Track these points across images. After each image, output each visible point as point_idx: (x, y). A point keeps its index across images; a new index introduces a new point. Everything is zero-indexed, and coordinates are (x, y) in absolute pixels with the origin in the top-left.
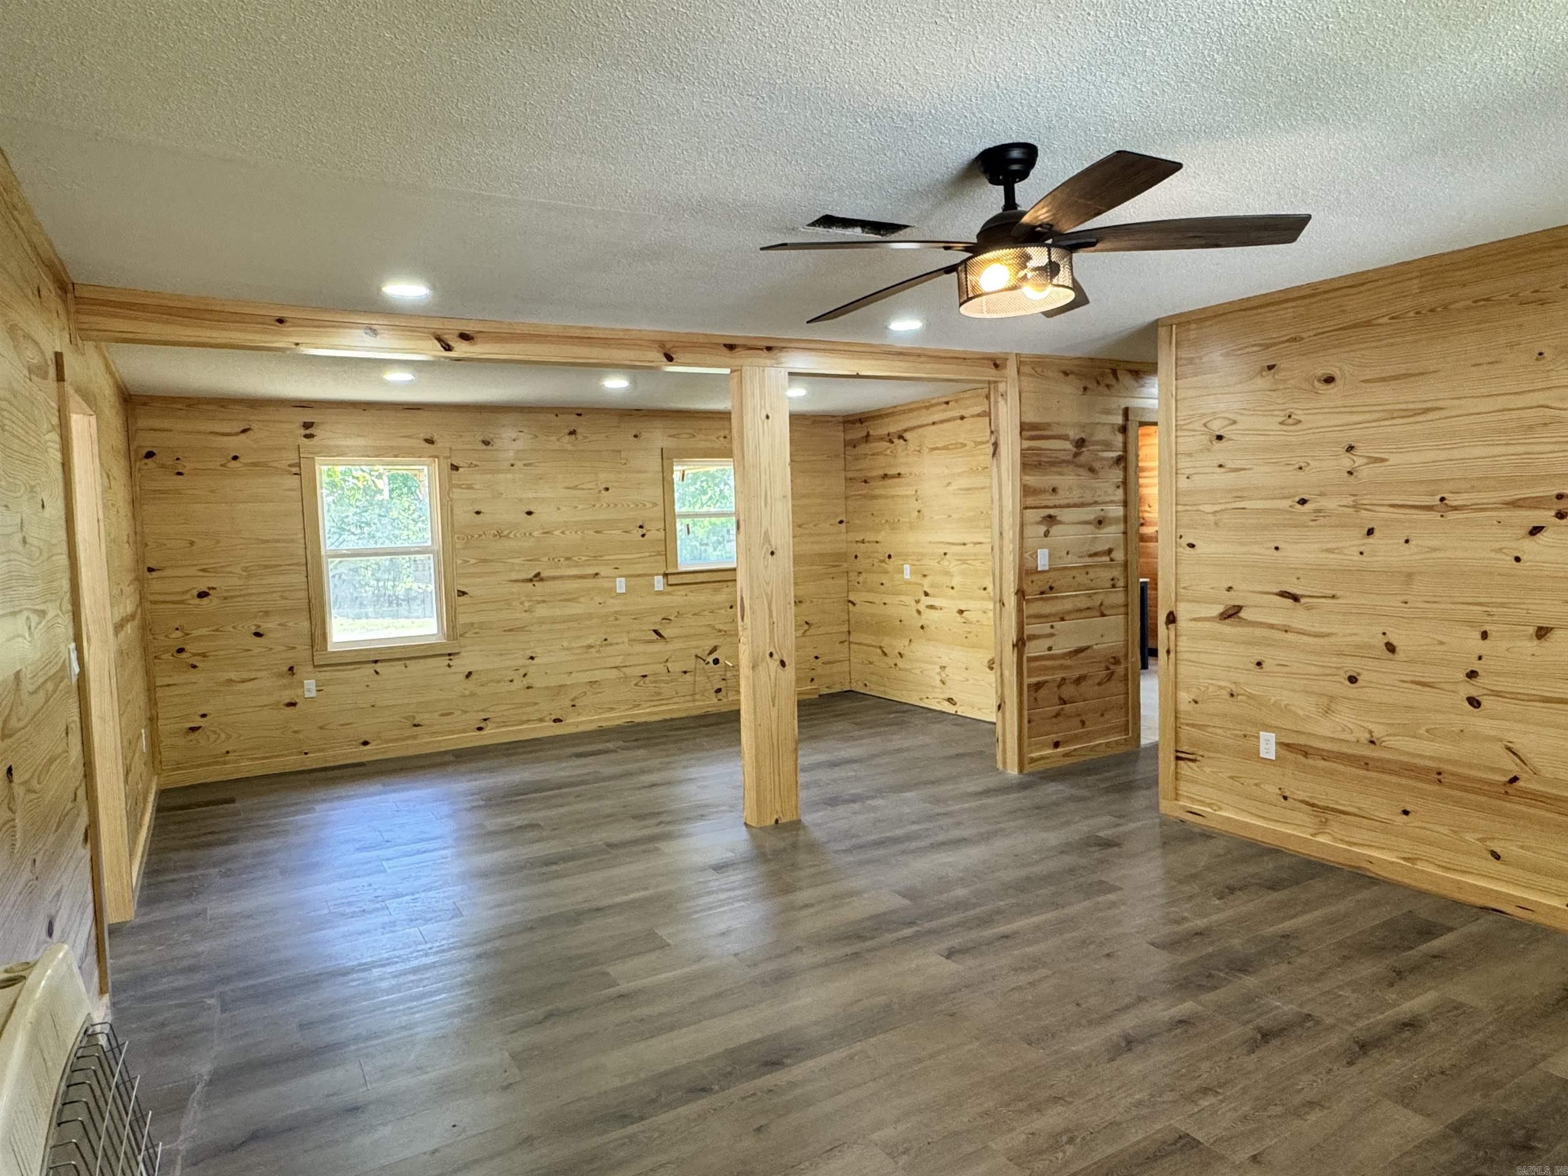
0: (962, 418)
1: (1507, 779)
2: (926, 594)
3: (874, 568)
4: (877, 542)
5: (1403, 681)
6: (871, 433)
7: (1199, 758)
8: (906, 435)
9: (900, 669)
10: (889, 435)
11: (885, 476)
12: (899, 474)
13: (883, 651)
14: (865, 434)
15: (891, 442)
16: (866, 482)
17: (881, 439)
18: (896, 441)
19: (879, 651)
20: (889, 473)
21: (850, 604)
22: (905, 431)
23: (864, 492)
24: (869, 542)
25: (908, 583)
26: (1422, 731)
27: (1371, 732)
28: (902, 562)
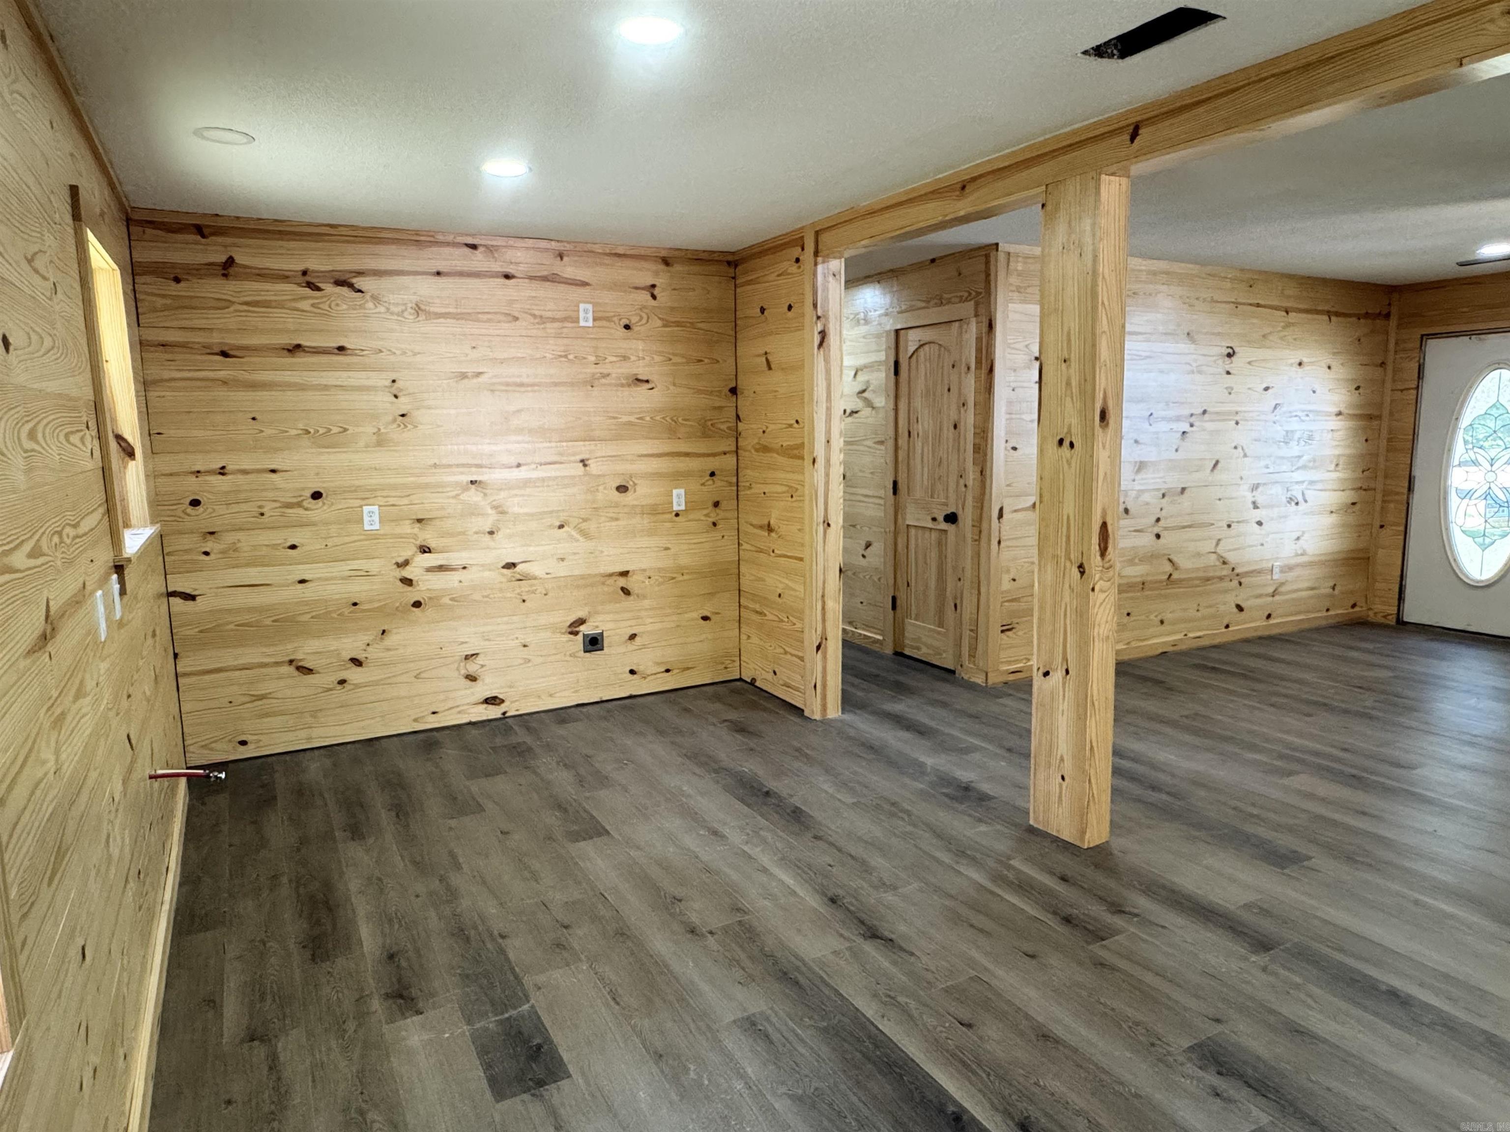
0: (507, 277)
1: (1167, 577)
2: (425, 550)
3: (264, 519)
4: (273, 471)
5: (1132, 531)
6: (239, 259)
7: (1016, 626)
8: (358, 282)
9: (357, 686)
10: (305, 273)
11: (296, 349)
12: (341, 349)
13: (298, 668)
14: (223, 258)
15: (311, 286)
16: (224, 354)
17: (283, 277)
18: (329, 288)
19: (291, 670)
20: (304, 343)
21: (175, 601)
22: (360, 273)
23: (222, 374)
24: (245, 472)
25: (373, 536)
28: (358, 503)
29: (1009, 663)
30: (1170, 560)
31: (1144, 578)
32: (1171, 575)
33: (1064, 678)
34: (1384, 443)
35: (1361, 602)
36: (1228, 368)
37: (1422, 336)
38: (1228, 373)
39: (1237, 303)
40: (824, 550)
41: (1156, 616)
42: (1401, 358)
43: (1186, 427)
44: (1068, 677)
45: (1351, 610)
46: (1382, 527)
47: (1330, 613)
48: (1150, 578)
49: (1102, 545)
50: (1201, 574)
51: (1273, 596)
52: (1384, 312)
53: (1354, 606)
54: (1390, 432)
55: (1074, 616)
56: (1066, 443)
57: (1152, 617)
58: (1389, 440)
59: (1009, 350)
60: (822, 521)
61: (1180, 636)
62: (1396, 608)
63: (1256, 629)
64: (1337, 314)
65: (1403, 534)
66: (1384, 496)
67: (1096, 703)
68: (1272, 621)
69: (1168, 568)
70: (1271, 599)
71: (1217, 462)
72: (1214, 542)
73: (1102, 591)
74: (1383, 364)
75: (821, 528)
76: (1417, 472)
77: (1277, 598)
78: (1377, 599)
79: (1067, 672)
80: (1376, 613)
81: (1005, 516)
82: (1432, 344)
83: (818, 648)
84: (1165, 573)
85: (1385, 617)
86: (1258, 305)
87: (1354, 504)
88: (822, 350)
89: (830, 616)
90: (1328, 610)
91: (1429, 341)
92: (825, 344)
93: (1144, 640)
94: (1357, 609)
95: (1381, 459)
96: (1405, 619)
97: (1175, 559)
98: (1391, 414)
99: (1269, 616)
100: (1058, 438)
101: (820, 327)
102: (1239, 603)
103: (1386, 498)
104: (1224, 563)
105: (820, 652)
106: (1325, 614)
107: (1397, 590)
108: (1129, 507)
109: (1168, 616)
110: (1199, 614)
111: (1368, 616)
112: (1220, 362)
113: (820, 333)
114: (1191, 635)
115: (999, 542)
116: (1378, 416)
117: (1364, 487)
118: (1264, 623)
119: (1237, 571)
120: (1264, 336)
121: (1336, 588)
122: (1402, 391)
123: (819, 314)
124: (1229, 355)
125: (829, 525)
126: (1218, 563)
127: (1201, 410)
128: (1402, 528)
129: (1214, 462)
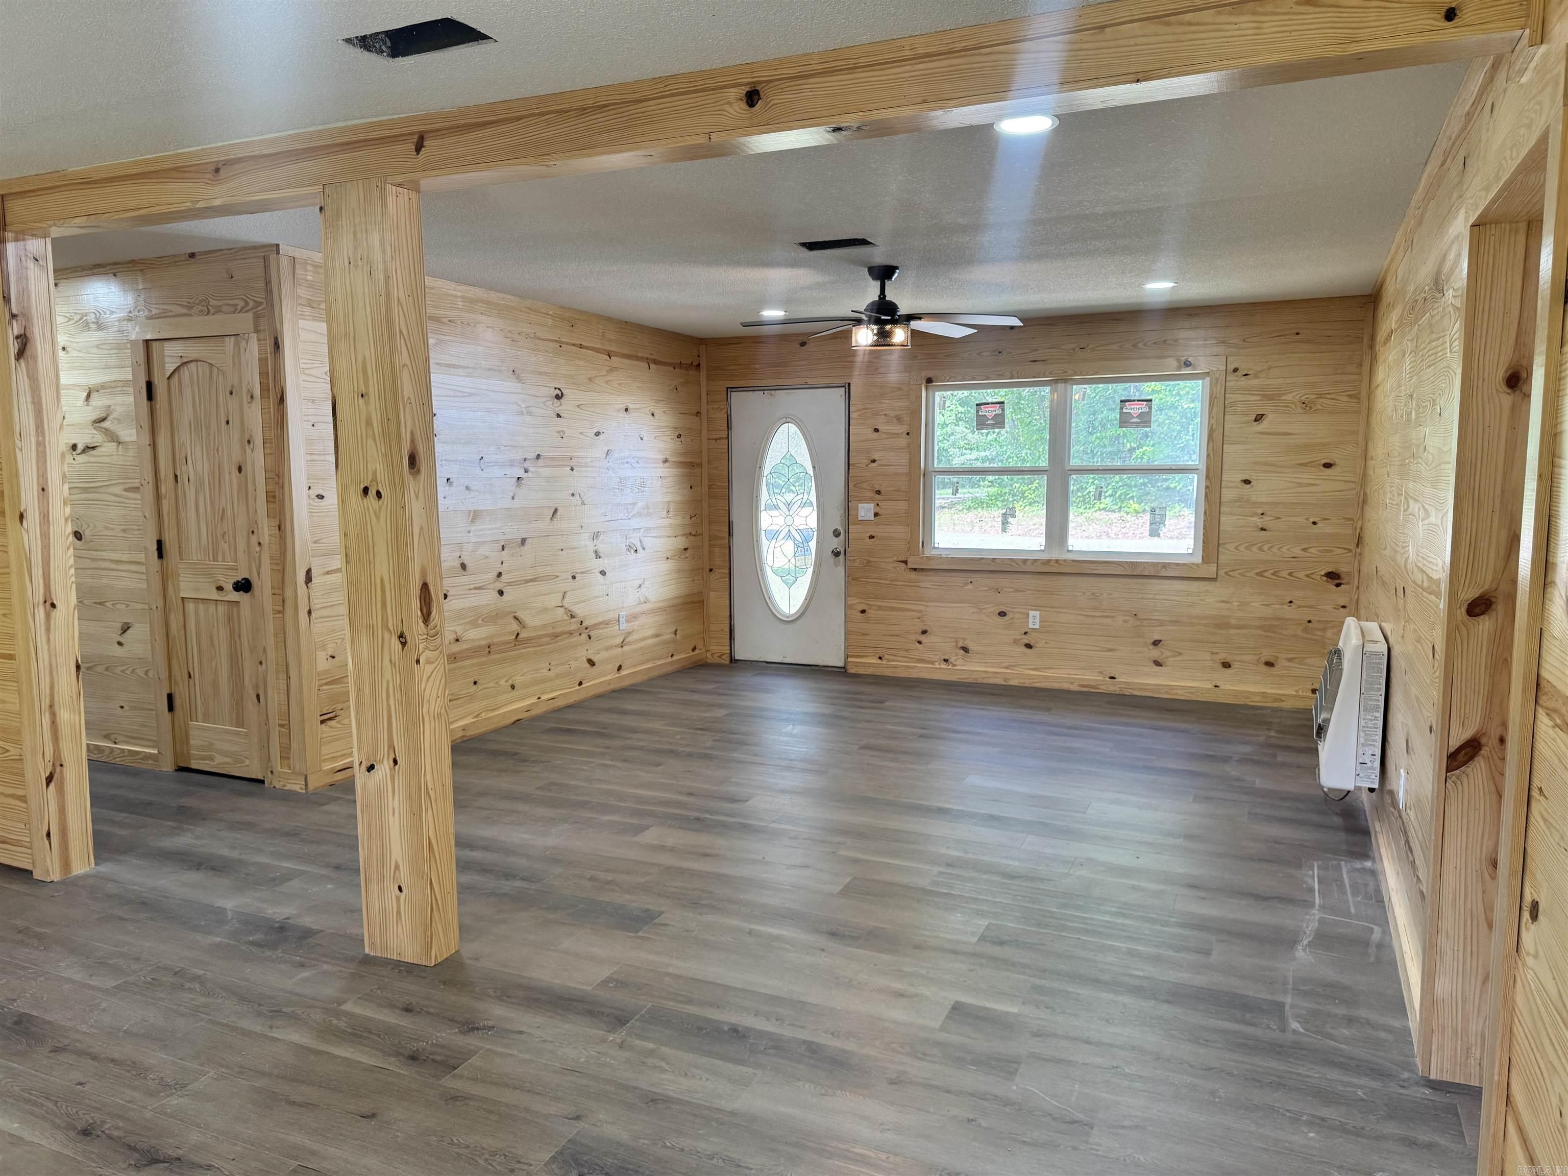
1: (514, 637)
5: (470, 589)
7: (339, 713)
26: (480, 621)
27: (456, 633)
29: (335, 759)
30: (515, 618)
31: (489, 641)
32: (518, 634)
33: (392, 770)
34: (706, 489)
35: (700, 645)
36: (558, 410)
37: (728, 388)
38: (559, 416)
39: (562, 342)
40: (48, 640)
41: (507, 681)
42: (713, 408)
43: (521, 473)
44: (397, 767)
45: (692, 654)
46: (711, 570)
47: (675, 658)
48: (496, 640)
49: (425, 611)
50: (550, 630)
51: (622, 647)
52: (695, 364)
53: (694, 649)
54: (710, 480)
55: (398, 696)
56: (372, 492)
57: (502, 682)
58: (710, 487)
59: (304, 377)
60: (42, 601)
61: (534, 700)
62: (728, 648)
63: (609, 682)
64: (655, 362)
65: (728, 576)
66: (710, 541)
67: (432, 793)
68: (624, 672)
69: (515, 627)
70: (620, 649)
71: (556, 511)
72: (561, 595)
73: (428, 662)
74: (698, 414)
75: (41, 613)
76: (735, 518)
77: (625, 648)
78: (712, 640)
79: (395, 762)
80: (712, 654)
81: (315, 580)
82: (736, 397)
83: (49, 780)
84: (511, 633)
85: (720, 657)
86: (581, 346)
87: (686, 549)
88: (22, 361)
89: (65, 731)
90: (672, 656)
91: (732, 393)
92: (28, 352)
93: (495, 709)
94: (696, 652)
95: (705, 505)
96: (736, 658)
97: (521, 615)
98: (709, 462)
99: (620, 668)
100: (362, 486)
101: (16, 329)
102: (589, 657)
103: (712, 542)
104: (572, 616)
105: (52, 785)
106: (670, 659)
107: (728, 630)
108: (466, 563)
109: (518, 680)
110: (551, 674)
111: (706, 658)
112: (550, 403)
113: (17, 337)
114: (544, 697)
115: (309, 612)
116: (698, 465)
117: (693, 533)
118: (617, 676)
119: (585, 624)
120: (590, 379)
121: (678, 633)
122: (716, 440)
123: (14, 311)
124: (558, 397)
125: (53, 606)
126: (566, 617)
127: (534, 455)
128: (727, 571)
129: (553, 510)
